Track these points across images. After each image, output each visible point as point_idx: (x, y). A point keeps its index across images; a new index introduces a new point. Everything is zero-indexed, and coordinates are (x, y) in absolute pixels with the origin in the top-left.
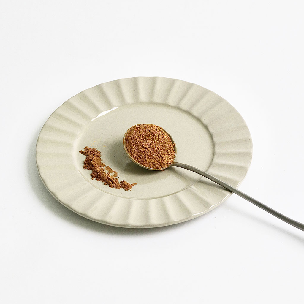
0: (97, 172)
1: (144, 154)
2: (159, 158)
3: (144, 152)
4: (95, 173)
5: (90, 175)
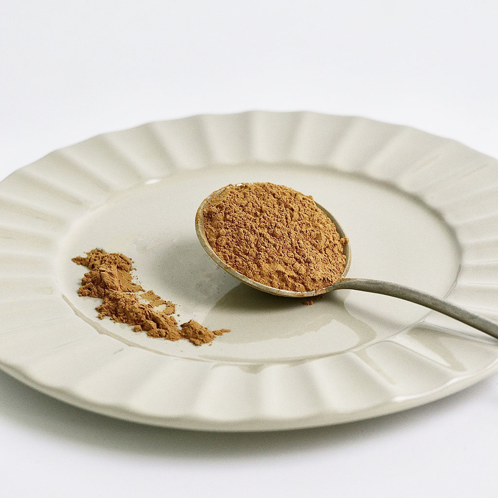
0: (115, 300)
1: (255, 250)
2: (300, 262)
3: (256, 246)
4: (108, 303)
5: (96, 309)
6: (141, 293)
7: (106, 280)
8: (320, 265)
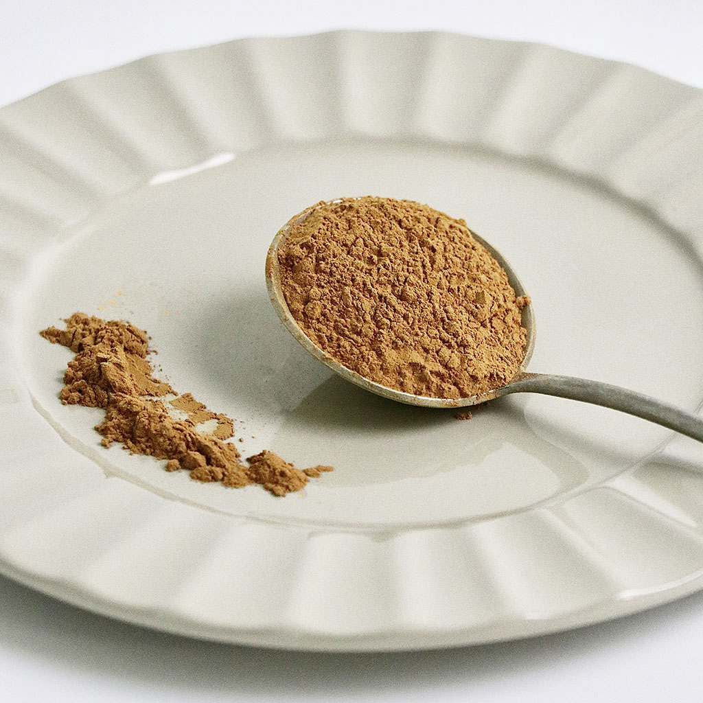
0: (129, 413)
1: (373, 326)
2: (450, 346)
3: (374, 318)
4: (117, 419)
5: (96, 429)
6: (170, 397)
7: (111, 377)
8: (484, 350)
